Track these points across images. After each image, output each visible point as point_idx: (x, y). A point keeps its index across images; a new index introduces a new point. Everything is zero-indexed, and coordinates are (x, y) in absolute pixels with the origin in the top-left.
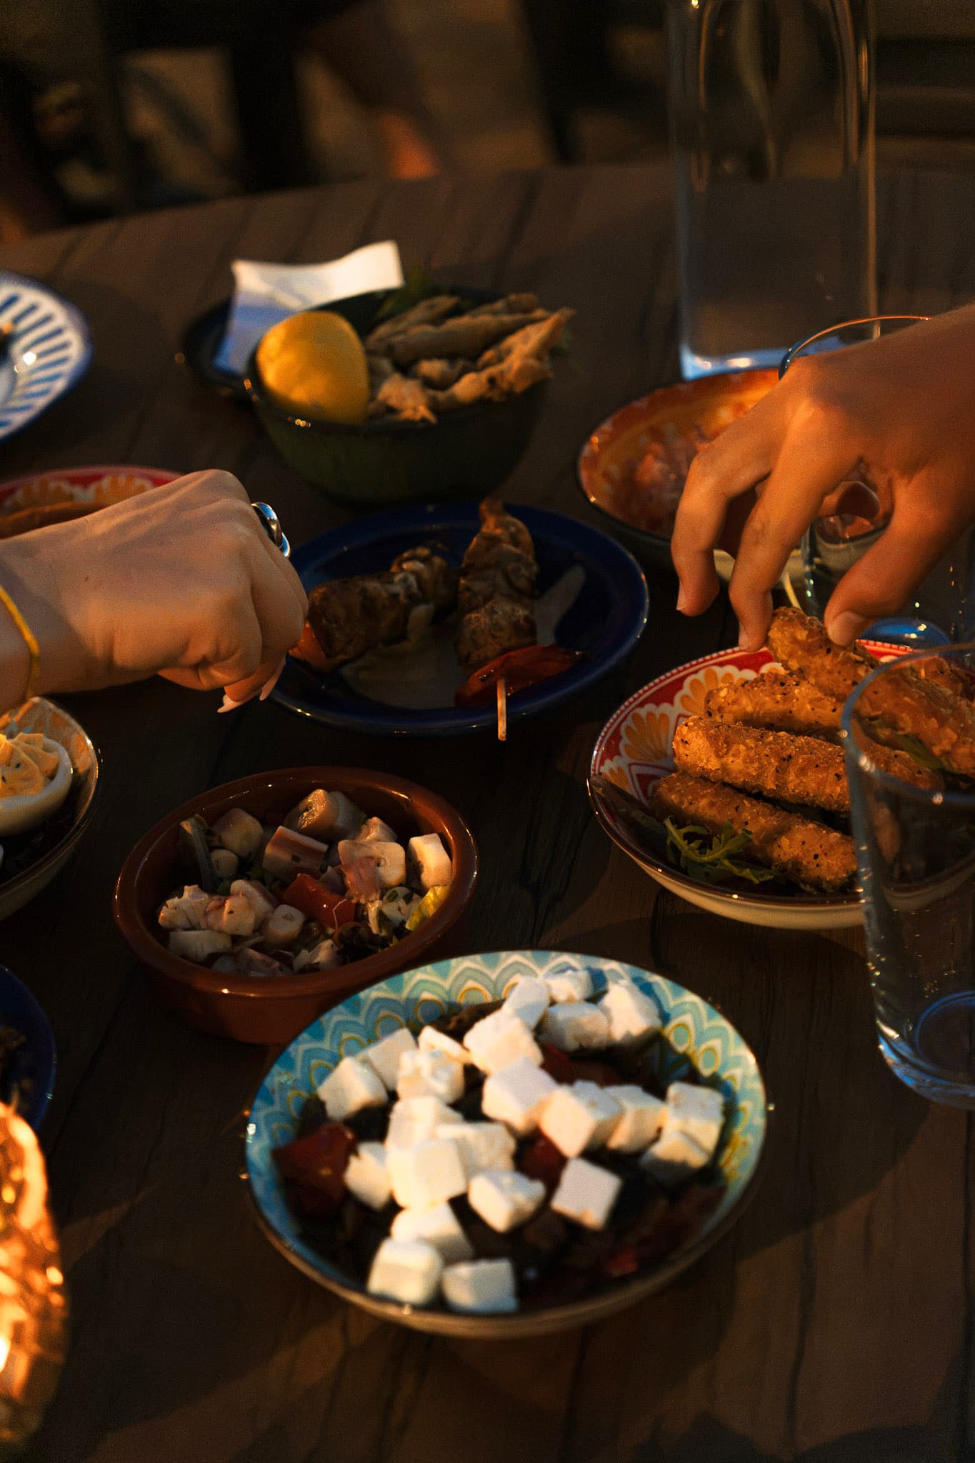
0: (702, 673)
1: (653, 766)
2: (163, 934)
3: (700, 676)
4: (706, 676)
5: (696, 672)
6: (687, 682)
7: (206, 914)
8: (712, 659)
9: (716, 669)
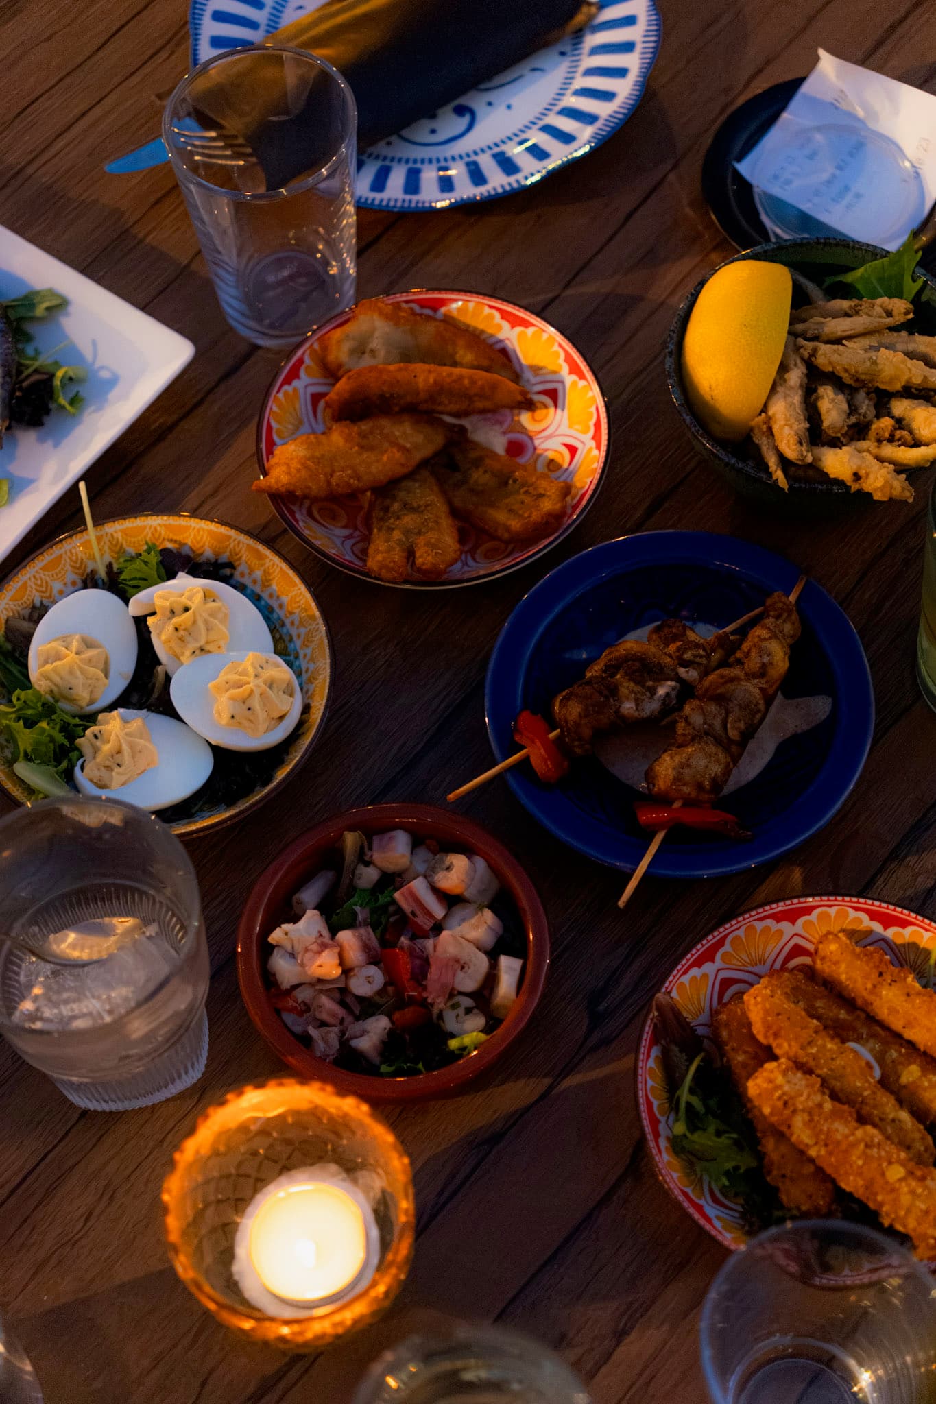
0: (834, 909)
1: (747, 972)
2: (267, 950)
3: (833, 911)
4: (837, 913)
5: (830, 906)
6: (815, 913)
7: (306, 950)
8: (850, 901)
9: (851, 911)
